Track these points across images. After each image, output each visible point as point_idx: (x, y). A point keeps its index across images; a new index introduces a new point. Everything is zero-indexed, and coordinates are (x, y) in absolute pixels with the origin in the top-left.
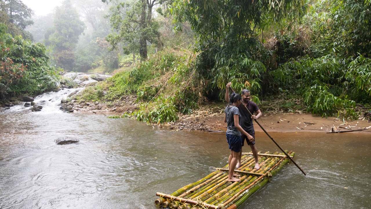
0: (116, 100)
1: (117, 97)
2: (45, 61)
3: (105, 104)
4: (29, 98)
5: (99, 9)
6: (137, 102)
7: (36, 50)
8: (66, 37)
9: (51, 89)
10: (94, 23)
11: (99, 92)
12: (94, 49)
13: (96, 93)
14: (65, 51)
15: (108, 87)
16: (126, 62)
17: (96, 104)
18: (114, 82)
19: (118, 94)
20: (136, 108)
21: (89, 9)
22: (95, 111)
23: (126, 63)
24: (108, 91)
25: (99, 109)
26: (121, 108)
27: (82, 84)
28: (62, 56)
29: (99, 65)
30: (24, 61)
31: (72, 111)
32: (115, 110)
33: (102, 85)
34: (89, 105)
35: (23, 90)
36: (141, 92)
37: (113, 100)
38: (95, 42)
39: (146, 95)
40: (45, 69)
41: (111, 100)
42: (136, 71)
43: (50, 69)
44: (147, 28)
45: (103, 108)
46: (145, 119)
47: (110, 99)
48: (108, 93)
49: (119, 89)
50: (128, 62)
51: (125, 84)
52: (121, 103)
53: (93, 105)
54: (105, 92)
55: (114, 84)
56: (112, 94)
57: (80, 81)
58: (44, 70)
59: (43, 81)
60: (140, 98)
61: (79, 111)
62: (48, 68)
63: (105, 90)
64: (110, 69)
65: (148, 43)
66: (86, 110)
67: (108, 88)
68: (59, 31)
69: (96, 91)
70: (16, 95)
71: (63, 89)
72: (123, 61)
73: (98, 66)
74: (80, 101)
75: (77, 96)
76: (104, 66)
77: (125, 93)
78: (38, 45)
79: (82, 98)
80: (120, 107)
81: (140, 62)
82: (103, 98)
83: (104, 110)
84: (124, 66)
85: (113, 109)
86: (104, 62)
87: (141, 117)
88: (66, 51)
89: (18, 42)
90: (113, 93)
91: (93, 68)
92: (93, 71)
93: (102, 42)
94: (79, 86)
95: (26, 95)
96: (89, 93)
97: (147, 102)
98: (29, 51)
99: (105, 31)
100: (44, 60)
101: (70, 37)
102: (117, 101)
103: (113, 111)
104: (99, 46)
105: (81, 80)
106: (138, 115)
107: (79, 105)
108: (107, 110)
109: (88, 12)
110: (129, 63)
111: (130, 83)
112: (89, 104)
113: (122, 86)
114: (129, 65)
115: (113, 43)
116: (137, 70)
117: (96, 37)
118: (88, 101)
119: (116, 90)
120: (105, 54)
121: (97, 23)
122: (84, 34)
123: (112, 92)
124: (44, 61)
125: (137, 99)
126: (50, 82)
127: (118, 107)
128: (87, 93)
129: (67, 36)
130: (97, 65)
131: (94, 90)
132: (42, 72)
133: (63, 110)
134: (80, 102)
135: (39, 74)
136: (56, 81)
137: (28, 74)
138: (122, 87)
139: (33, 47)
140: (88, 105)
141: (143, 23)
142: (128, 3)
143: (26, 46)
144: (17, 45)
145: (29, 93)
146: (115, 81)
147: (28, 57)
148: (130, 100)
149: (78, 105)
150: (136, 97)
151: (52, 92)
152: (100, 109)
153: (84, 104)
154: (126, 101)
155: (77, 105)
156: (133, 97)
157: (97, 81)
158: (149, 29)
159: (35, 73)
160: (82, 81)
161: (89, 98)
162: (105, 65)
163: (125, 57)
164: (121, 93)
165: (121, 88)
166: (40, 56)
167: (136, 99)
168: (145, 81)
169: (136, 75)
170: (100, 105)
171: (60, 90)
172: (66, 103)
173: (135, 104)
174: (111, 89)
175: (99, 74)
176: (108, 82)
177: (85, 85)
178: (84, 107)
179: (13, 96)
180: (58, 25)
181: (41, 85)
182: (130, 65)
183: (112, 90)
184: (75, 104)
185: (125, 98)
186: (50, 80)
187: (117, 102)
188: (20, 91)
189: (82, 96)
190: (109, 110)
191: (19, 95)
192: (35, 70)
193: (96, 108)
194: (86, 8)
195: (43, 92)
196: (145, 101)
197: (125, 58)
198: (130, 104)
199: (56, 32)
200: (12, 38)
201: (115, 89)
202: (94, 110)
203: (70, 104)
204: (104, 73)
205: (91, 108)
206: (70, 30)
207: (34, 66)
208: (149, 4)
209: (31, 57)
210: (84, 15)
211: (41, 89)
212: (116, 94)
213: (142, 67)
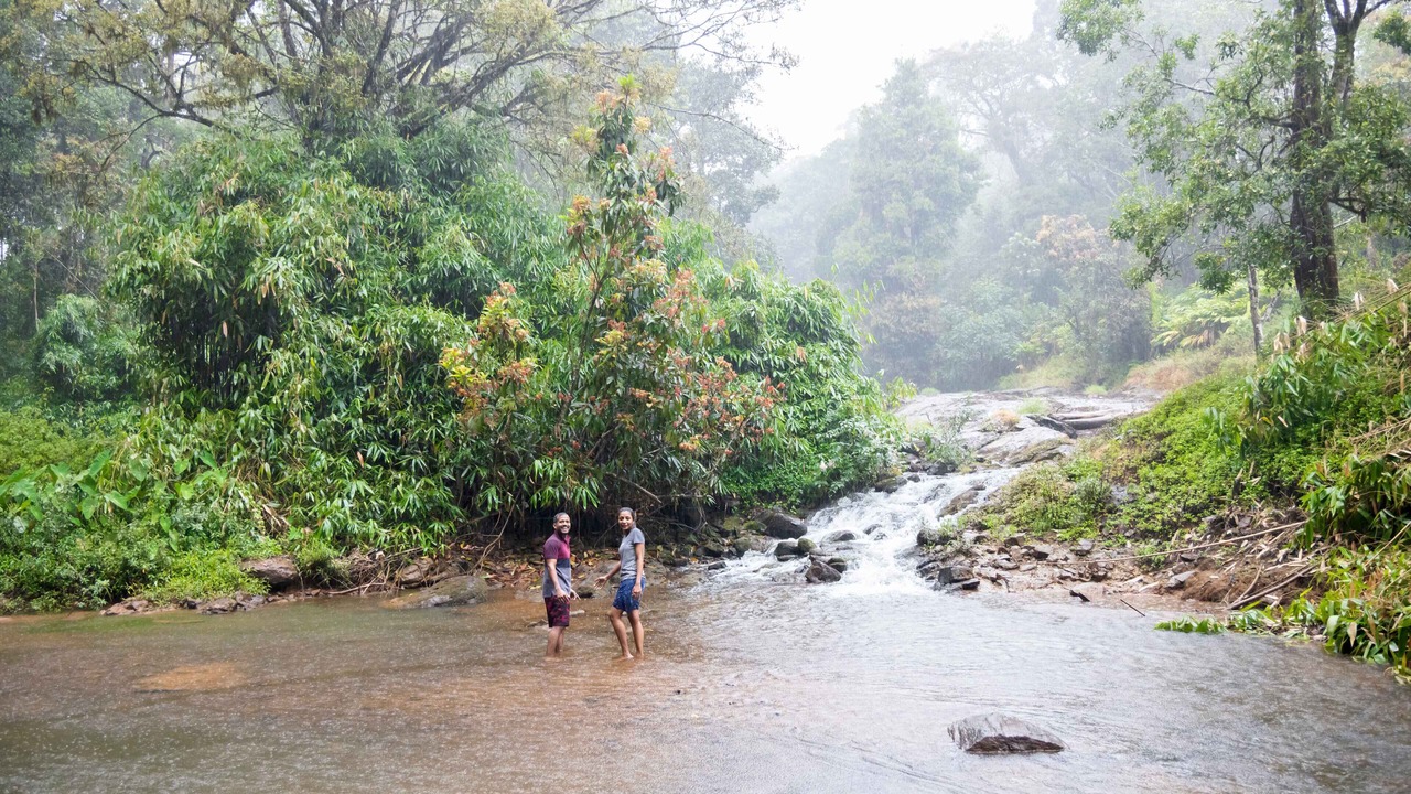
0: (1183, 533)
1: (1188, 515)
2: (843, 355)
3: (1126, 552)
4: (789, 522)
5: (1045, 82)
6: (1303, 544)
7: (807, 313)
8: (903, 236)
9: (867, 478)
10: (1022, 152)
11: (1089, 494)
12: (1025, 274)
13: (1075, 498)
14: (897, 298)
15: (1132, 465)
16: (1192, 324)
17: (1081, 554)
18: (1160, 437)
19: (1191, 501)
20: (1302, 582)
21: (997, 93)
22: (1079, 588)
23: (1190, 329)
24: (1137, 489)
25: (1096, 579)
26: (1213, 576)
27: (989, 452)
28: (887, 322)
29: (1050, 350)
30: (767, 364)
31: (973, 587)
32: (1181, 586)
33: (1098, 454)
34: (1046, 555)
35: (764, 486)
36: (1328, 490)
37: (1164, 535)
38: (1033, 237)
39: (1360, 508)
40: (842, 393)
41: (1154, 534)
42: (1285, 373)
43: (862, 390)
44: (1336, 143)
45: (1116, 571)
46: (1377, 648)
47: (1150, 527)
48: (1134, 499)
49: (1191, 475)
50: (1204, 321)
51: (1227, 448)
52: (1214, 550)
53: (1066, 559)
54: (1120, 494)
55: (1161, 449)
56: (1157, 500)
57: (982, 436)
58: (839, 397)
59: (838, 447)
60: (1324, 525)
61: (1004, 585)
62: (855, 387)
63: (1119, 480)
64: (1107, 366)
65: (1343, 221)
66: (1033, 581)
67: (1133, 470)
68: (875, 211)
69: (1075, 486)
70: (741, 507)
71: (916, 479)
72: (1176, 320)
73: (1047, 355)
74: (1004, 536)
75: (985, 509)
76: (1076, 351)
77: (1229, 493)
78: (814, 291)
79: (1008, 522)
80: (1205, 568)
81: (1310, 328)
82: (1111, 521)
83: (1124, 586)
84: (1185, 342)
85: (1172, 582)
86: (1077, 331)
87: (1352, 631)
88: (904, 297)
89: (744, 286)
90: (1165, 498)
91: (1021, 367)
92: (1024, 380)
93: (1068, 236)
94: (981, 460)
95: (776, 509)
96: (1041, 498)
97: (1366, 548)
98: (781, 321)
99: (1074, 180)
100: (837, 353)
101: (916, 231)
102: (1187, 536)
103: (1170, 590)
104: (1052, 258)
105: (985, 430)
106: (1333, 621)
107: (1001, 558)
108: (1141, 586)
109: (995, 107)
110: (1206, 327)
111: (1250, 445)
112: (1045, 551)
113: (1206, 461)
114: (1212, 336)
115: (1151, 245)
116: (1292, 371)
117: (1037, 214)
118: (1040, 539)
119: (1176, 482)
120: (1081, 295)
121: (1034, 150)
122: (977, 213)
123: (1157, 493)
124: (836, 359)
125: (1308, 527)
126: (866, 451)
127: (1197, 570)
128: (1032, 497)
129: (908, 231)
130: (1043, 351)
131: (1062, 481)
132: (833, 404)
133: (932, 578)
134: (1003, 540)
135: (822, 413)
136: (889, 442)
137: (782, 417)
138: (1211, 464)
139: (799, 301)
140: (1041, 556)
141: (1305, 120)
142: (1227, 41)
143: (773, 301)
144: (740, 301)
145: (784, 498)
146: (1170, 434)
147: (779, 345)
148: (1262, 536)
149: (996, 556)
150: (1295, 517)
151: (872, 493)
152: (1105, 578)
153: (1024, 551)
154: (1241, 541)
155: (989, 555)
156: (1277, 517)
157: (1062, 436)
158: (1351, 147)
159: (806, 413)
160: (991, 438)
161: (1043, 524)
162: (1081, 346)
163: (1183, 297)
164: (1204, 496)
165: (1203, 470)
166: (824, 336)
167: (1295, 529)
168: (1344, 426)
169: (1290, 395)
170: (1100, 557)
171: (905, 482)
172: (939, 547)
173: (1294, 554)
174: (1152, 474)
175: (1055, 394)
176: (1131, 442)
177: (1005, 454)
178: (1023, 567)
179: (730, 513)
180: (871, 189)
181: (831, 463)
182: (1217, 336)
183: (1154, 483)
184: (979, 552)
185: (1233, 524)
186: (865, 441)
187: (1189, 541)
188: (754, 493)
189: (1009, 512)
190: (1152, 585)
191: (752, 507)
192: (807, 397)
193: (1081, 575)
194: (985, 88)
195: (839, 494)
196: (1353, 542)
197: (1183, 303)
198: (1263, 557)
199: (863, 220)
200: (725, 274)
201: (1169, 473)
202: (1074, 580)
203: (959, 552)
204: (1078, 388)
205: (1056, 570)
206: (922, 201)
207: (802, 380)
208: (1338, 14)
209: (792, 344)
210: (974, 122)
211: (829, 482)
212: (1179, 502)
213: (1323, 352)
